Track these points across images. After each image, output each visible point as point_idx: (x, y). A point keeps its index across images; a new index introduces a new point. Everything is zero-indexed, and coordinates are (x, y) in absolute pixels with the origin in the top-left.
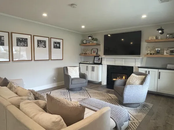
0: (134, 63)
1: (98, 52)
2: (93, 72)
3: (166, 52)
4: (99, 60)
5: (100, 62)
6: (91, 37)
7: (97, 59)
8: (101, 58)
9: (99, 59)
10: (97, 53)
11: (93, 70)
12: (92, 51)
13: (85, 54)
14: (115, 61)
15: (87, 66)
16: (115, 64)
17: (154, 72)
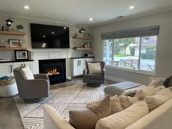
7: (21, 54)
14: (48, 55)
15: (11, 65)
16: (49, 58)
17: (83, 60)
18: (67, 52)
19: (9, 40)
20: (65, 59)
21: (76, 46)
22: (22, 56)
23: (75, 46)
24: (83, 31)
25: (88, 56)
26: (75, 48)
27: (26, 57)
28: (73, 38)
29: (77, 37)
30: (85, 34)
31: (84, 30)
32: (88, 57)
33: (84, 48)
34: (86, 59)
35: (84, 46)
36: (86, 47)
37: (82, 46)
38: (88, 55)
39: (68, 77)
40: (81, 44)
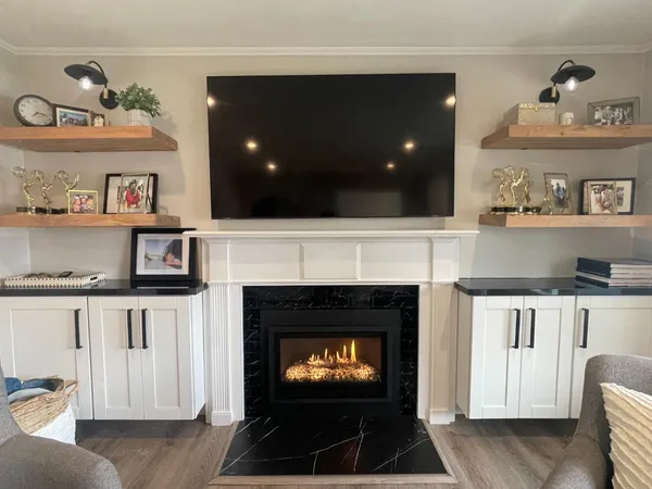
0: (426, 265)
1: (162, 200)
2: (138, 351)
3: (599, 201)
4: (178, 254)
5: (185, 271)
6: (99, 78)
7: (160, 251)
8: (193, 241)
9: (175, 249)
10: (154, 208)
11: (135, 334)
12: (113, 193)
13: (40, 210)
14: (302, 259)
15: (77, 312)
16: (302, 276)
17: (555, 312)
18: (430, 240)
19: (108, 176)
20: (413, 291)
21: (506, 204)
22: (165, 259)
23: (500, 203)
24: (572, 84)
25: (608, 275)
26: (495, 216)
27: (180, 267)
28: (486, 143)
29: (514, 133)
30: (593, 107)
31: (583, 73)
32: (609, 281)
33: (581, 211)
34: (585, 301)
35: (575, 197)
36: (595, 208)
37: (561, 203)
38: (616, 269)
39: (433, 414)
40: (547, 189)
